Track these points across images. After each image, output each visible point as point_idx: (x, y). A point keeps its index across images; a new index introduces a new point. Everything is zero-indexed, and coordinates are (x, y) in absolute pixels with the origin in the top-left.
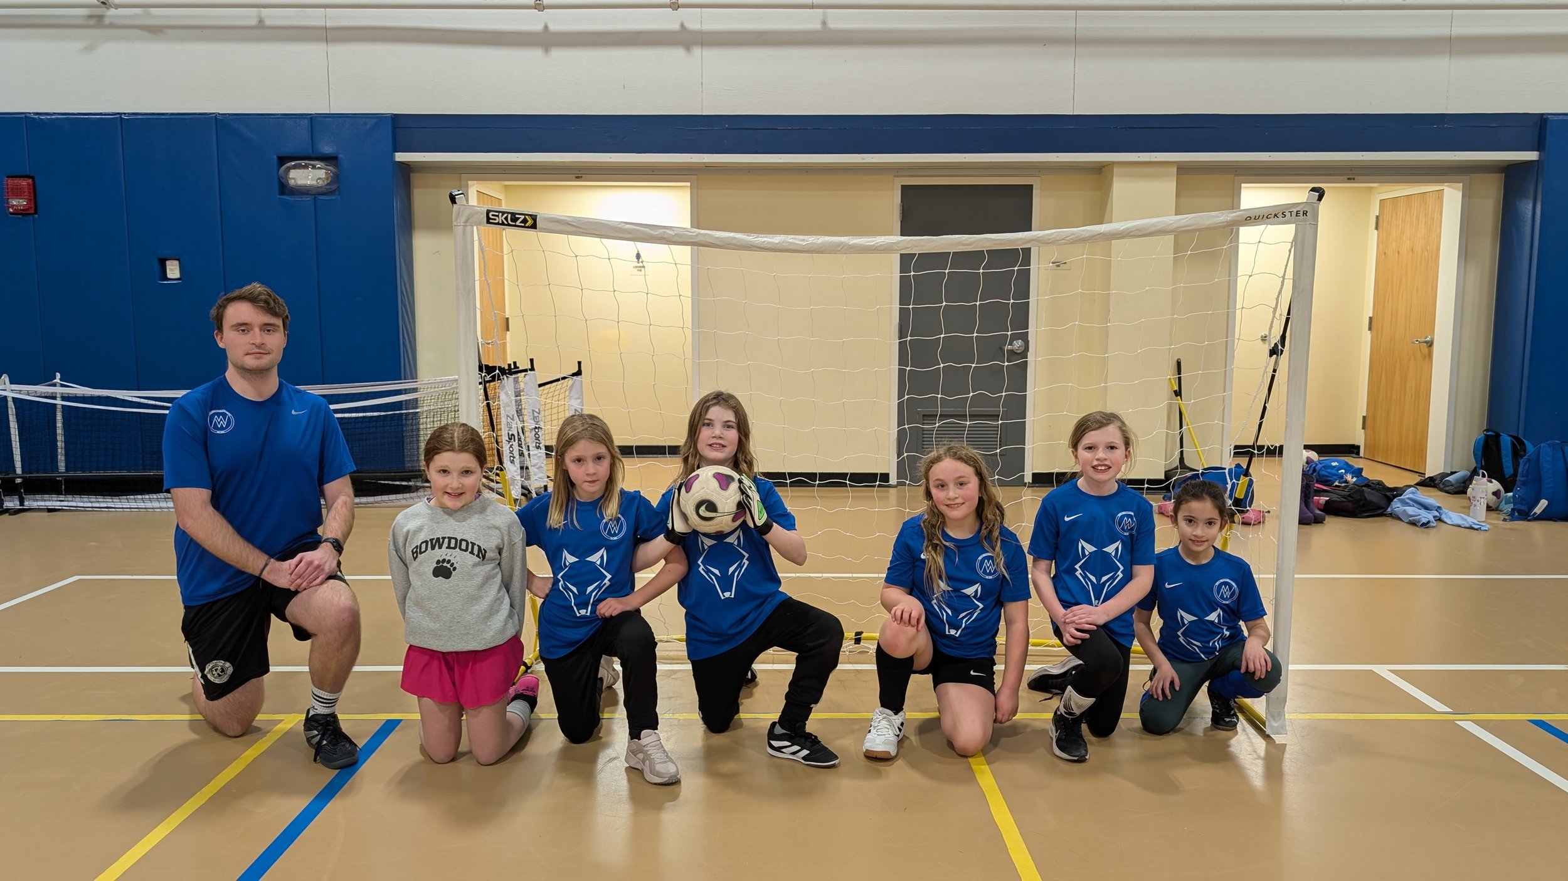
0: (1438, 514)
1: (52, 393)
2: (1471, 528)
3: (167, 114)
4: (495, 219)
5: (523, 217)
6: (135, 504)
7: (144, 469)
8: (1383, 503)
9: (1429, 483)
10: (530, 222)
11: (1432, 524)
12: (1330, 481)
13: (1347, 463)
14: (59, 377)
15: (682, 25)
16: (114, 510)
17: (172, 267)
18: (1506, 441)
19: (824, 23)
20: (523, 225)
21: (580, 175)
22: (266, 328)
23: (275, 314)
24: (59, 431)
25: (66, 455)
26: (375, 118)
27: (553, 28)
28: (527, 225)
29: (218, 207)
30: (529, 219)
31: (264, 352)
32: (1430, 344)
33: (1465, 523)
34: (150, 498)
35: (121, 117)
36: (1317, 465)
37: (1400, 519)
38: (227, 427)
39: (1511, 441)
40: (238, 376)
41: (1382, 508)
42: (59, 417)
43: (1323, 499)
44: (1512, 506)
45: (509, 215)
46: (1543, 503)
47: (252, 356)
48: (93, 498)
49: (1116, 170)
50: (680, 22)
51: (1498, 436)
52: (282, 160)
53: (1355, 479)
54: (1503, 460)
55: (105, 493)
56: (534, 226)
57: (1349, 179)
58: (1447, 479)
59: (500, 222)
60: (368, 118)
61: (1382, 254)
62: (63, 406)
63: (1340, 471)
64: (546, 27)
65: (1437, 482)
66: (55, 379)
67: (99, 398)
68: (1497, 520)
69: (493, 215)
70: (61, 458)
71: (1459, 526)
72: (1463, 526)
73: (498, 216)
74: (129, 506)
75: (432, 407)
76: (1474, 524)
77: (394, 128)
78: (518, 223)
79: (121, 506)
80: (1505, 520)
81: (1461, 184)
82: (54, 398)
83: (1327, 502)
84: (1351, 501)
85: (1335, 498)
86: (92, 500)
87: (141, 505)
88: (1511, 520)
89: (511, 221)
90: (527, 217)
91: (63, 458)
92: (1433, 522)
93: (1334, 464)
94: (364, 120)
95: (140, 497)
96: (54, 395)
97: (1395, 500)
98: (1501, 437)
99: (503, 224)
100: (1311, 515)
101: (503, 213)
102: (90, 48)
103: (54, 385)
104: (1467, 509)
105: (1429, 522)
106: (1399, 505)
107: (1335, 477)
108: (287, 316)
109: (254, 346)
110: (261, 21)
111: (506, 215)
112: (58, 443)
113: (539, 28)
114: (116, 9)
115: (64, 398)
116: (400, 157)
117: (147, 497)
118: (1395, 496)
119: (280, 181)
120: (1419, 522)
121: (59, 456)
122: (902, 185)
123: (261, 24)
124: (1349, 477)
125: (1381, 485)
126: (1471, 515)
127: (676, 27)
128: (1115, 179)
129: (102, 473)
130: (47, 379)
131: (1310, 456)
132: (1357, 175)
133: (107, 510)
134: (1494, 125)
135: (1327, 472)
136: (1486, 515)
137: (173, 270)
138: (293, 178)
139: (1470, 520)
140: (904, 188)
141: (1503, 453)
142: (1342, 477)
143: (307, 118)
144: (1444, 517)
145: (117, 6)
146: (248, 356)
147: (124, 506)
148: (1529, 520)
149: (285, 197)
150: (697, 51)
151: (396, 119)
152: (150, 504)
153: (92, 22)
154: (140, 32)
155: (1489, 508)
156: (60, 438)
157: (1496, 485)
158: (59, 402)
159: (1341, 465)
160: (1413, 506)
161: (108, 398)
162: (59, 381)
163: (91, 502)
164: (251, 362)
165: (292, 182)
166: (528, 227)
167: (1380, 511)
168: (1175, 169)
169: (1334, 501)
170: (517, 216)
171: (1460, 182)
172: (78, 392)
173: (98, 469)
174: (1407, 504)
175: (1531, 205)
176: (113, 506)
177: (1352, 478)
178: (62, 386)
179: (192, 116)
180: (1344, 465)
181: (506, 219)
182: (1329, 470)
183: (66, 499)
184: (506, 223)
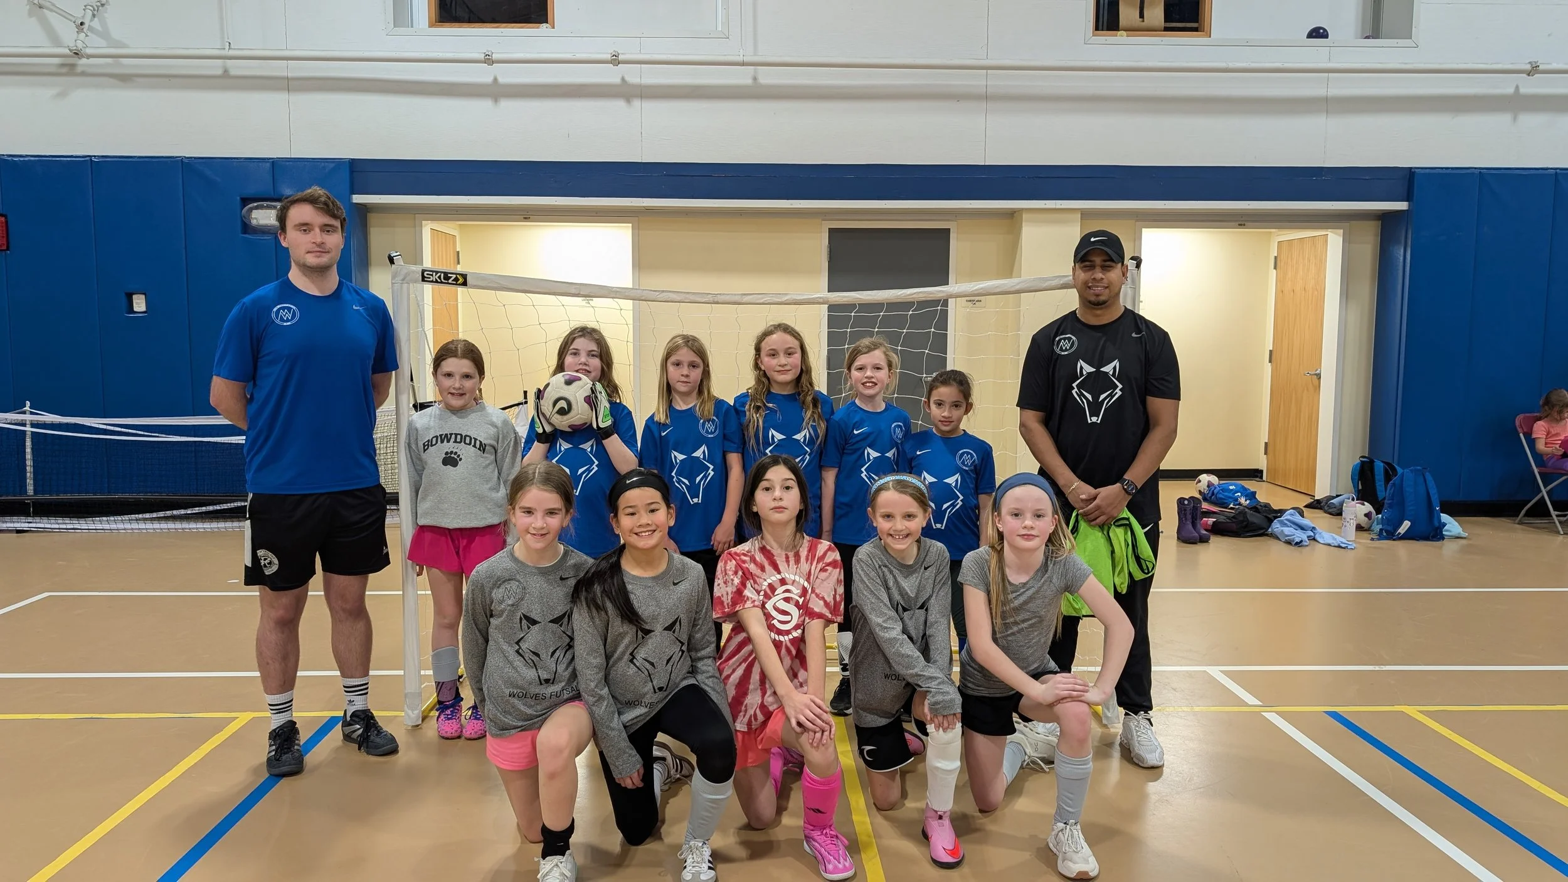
0: (1312, 534)
1: (22, 420)
2: (1339, 547)
3: (135, 157)
4: (430, 278)
5: (454, 276)
6: (101, 525)
7: (109, 493)
8: (1264, 524)
9: (1316, 505)
10: (461, 280)
11: (1304, 543)
12: (1227, 503)
13: (1243, 487)
14: (29, 405)
15: (623, 79)
16: (80, 531)
17: (138, 301)
18: (1379, 466)
19: (755, 79)
20: (455, 282)
21: (528, 216)
22: (326, 229)
23: (334, 216)
24: (29, 456)
25: (35, 480)
26: (333, 162)
27: (501, 80)
28: (458, 283)
29: (184, 246)
30: (460, 278)
31: (324, 251)
32: (1319, 376)
33: (1334, 542)
34: (115, 520)
35: (91, 159)
36: (1215, 488)
37: (1278, 538)
38: (292, 319)
39: (1384, 466)
40: (300, 274)
41: (1264, 528)
42: (28, 443)
43: (1211, 521)
44: (1380, 526)
45: (442, 275)
46: (1406, 524)
47: (313, 255)
48: (60, 520)
49: (1025, 216)
50: (621, 76)
51: (1372, 462)
52: (245, 201)
53: (1248, 502)
54: (1377, 485)
55: (71, 515)
56: (465, 284)
57: (1240, 225)
58: (1332, 501)
59: (434, 280)
60: (327, 162)
61: (1280, 292)
62: (32, 432)
63: (1236, 495)
64: (495, 79)
65: (1322, 504)
66: (25, 407)
67: (67, 424)
68: (1365, 539)
69: (427, 274)
70: (30, 482)
71: (1329, 545)
72: (1333, 545)
73: (432, 275)
74: (94, 528)
75: (386, 434)
76: (1342, 542)
77: (352, 172)
78: (450, 281)
79: (87, 528)
80: (1372, 539)
81: (1342, 231)
82: (24, 425)
83: (1214, 522)
84: (1234, 522)
85: (1222, 519)
86: (59, 521)
87: (107, 526)
88: (1379, 539)
89: (444, 279)
90: (458, 276)
91: (32, 482)
92: (1306, 542)
93: (1231, 487)
94: (323, 164)
95: (105, 518)
96: (24, 422)
97: (1275, 521)
98: (1375, 463)
99: (436, 282)
100: (1197, 534)
101: (437, 272)
102: (62, 95)
103: (24, 413)
104: (1339, 530)
105: (1301, 541)
106: (1278, 525)
107: (1230, 500)
108: (344, 219)
109: (314, 245)
110: (226, 71)
111: (439, 274)
112: (27, 468)
113: (489, 80)
114: (88, 59)
115: (33, 425)
116: (357, 199)
117: (112, 518)
118: (1276, 518)
119: (242, 221)
120: (1294, 541)
121: (28, 480)
122: (829, 229)
123: (226, 74)
124: (1242, 500)
125: (1267, 507)
126: (1343, 535)
127: (618, 80)
128: (1024, 224)
129: (69, 496)
130: (17, 407)
131: (1210, 480)
132: (1247, 221)
133: (73, 531)
134: (1367, 178)
135: (1223, 495)
136: (1356, 535)
137: (140, 304)
138: (256, 218)
139: (1339, 539)
140: (831, 231)
141: (1377, 477)
142: (1237, 500)
143: (268, 162)
144: (1318, 537)
145: (89, 57)
146: (309, 254)
147: (90, 528)
148: (1394, 540)
149: (247, 236)
150: (637, 103)
151: (353, 163)
152: (115, 526)
153: (64, 70)
154: (111, 80)
155: (1359, 528)
156: (29, 463)
157: (1368, 507)
158: (28, 429)
159: (1238, 488)
160: (1291, 527)
161: (76, 424)
162: (29, 409)
163: (58, 524)
164: (311, 260)
165: (254, 222)
166: (459, 285)
167: (1262, 531)
168: (1079, 216)
169: (1220, 522)
170: (449, 275)
171: (1341, 229)
172: (47, 420)
173: (65, 493)
174: (1285, 525)
175: (1402, 251)
176: (80, 527)
177: (1246, 501)
178: (32, 413)
179: (157, 160)
180: (1241, 488)
181: (440, 277)
182: (1226, 494)
183: (34, 521)
184: (439, 281)
